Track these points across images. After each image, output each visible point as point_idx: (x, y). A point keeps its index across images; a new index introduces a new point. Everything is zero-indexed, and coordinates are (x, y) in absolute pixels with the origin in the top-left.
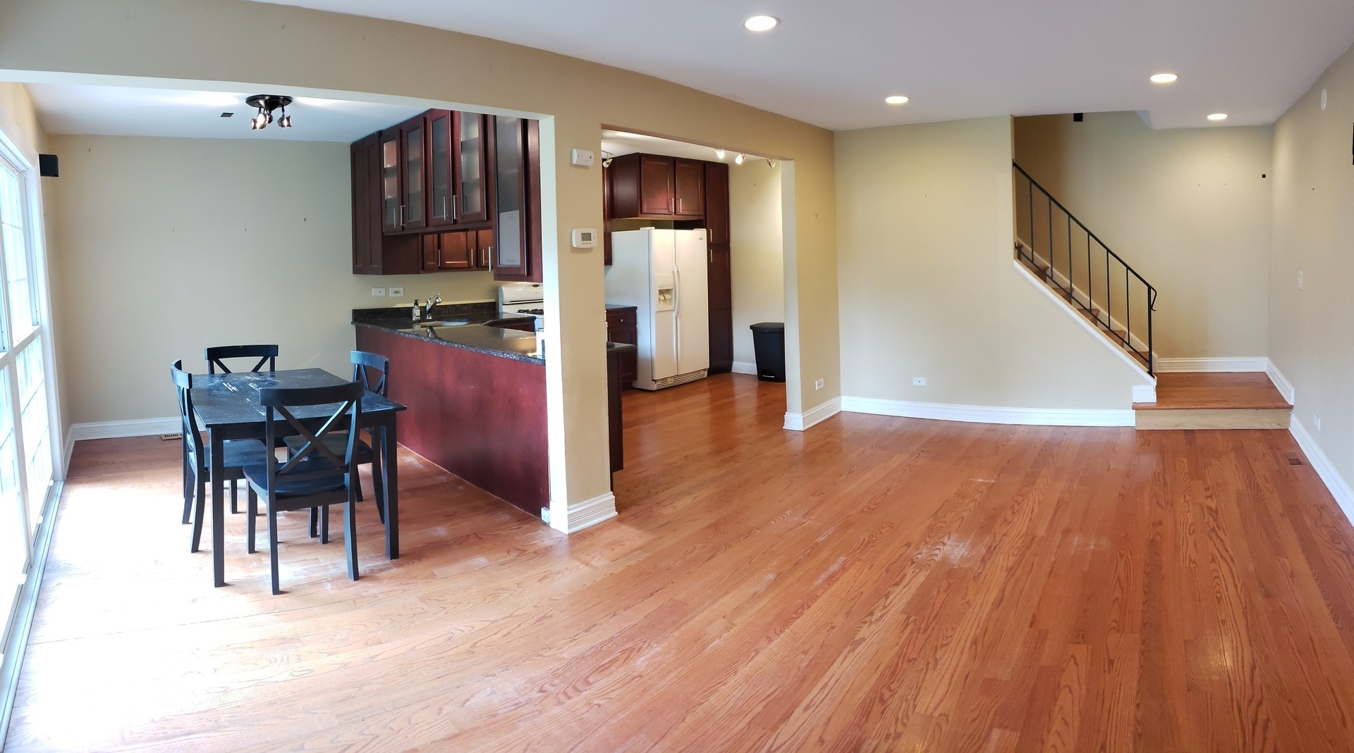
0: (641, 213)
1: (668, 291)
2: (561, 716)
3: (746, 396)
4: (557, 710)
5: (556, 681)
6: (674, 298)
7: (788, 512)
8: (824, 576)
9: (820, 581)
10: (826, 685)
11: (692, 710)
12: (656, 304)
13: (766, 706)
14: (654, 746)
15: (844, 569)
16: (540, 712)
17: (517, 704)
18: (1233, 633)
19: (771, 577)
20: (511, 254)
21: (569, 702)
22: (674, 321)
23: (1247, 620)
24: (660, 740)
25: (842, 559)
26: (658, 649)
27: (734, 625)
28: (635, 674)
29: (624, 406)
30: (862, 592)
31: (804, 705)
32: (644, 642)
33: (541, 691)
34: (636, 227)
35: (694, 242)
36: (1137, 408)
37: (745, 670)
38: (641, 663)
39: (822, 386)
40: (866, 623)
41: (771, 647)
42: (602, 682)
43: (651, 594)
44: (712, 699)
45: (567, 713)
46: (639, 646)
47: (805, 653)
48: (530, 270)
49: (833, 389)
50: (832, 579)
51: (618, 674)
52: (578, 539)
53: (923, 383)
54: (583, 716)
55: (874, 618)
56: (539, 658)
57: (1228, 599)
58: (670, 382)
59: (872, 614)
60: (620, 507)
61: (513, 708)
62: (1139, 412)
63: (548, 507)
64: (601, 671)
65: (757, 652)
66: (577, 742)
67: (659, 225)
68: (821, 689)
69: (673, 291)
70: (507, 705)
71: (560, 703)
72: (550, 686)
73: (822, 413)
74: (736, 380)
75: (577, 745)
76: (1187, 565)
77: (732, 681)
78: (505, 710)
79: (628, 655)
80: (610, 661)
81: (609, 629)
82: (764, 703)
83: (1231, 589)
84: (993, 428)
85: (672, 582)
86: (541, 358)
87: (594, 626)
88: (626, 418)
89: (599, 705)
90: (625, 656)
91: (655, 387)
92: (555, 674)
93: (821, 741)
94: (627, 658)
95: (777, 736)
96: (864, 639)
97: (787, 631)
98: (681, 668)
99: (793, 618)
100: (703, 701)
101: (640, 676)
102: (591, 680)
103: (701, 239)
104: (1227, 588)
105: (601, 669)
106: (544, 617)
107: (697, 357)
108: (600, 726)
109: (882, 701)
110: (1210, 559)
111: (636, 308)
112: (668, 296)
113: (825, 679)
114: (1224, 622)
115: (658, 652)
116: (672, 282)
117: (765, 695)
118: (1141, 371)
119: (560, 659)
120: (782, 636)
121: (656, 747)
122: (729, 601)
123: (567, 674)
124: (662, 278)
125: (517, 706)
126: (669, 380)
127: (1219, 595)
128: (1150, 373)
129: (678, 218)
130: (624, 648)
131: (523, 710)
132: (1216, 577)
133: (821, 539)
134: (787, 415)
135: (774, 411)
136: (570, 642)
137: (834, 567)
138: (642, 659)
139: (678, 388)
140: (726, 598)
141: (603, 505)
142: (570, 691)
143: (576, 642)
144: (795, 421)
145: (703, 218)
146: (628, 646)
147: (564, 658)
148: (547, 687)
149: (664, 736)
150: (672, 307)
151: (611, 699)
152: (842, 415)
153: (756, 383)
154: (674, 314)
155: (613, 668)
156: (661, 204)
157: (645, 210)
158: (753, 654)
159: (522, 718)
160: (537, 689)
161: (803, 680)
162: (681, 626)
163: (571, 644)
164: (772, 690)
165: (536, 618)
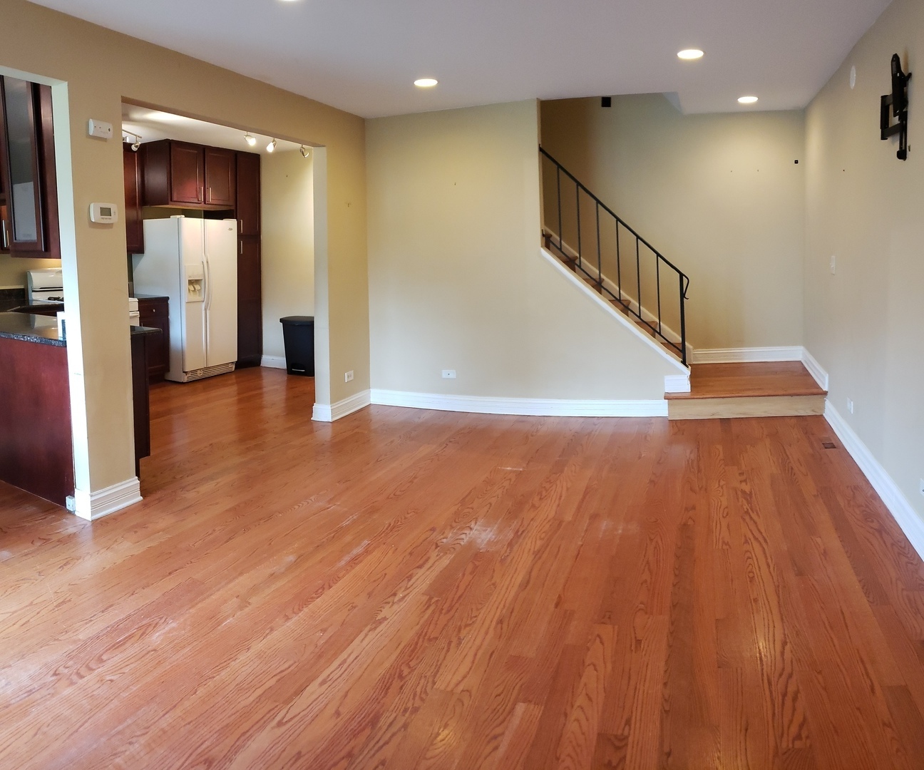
0: (171, 200)
1: (197, 282)
2: (72, 696)
3: (274, 390)
4: (68, 691)
5: (71, 663)
6: (203, 288)
7: (312, 498)
8: (347, 558)
9: (343, 563)
10: (345, 661)
11: (204, 683)
12: (186, 296)
13: (279, 680)
14: (164, 715)
15: (367, 552)
16: (53, 695)
17: (31, 691)
18: (764, 610)
19: (291, 558)
20: (27, 229)
21: (81, 681)
22: (203, 312)
23: (779, 597)
24: (171, 709)
25: (366, 542)
26: (174, 625)
27: (249, 603)
28: (150, 648)
29: (151, 397)
30: (386, 574)
31: (320, 679)
32: (161, 618)
33: (55, 674)
34: (166, 214)
35: (223, 233)
36: (668, 397)
37: (258, 646)
38: (156, 638)
39: (351, 378)
40: (388, 603)
41: (288, 624)
42: (117, 658)
43: (170, 574)
44: (223, 673)
45: (79, 692)
46: (155, 622)
47: (324, 631)
48: (48, 245)
49: (362, 381)
50: (355, 561)
51: (132, 650)
52: (100, 524)
53: (453, 375)
54: (94, 693)
55: (397, 599)
56: (56, 642)
57: (760, 579)
58: (200, 374)
59: (395, 594)
60: (144, 492)
61: (26, 695)
62: (671, 401)
63: (73, 495)
64: (118, 647)
65: (272, 630)
66: (88, 717)
67: (189, 214)
68: (340, 665)
69: (203, 281)
70: (20, 693)
71: (72, 683)
72: (63, 669)
73: (351, 405)
74: (264, 374)
75: (86, 722)
76: (720, 548)
77: (243, 657)
78: (18, 699)
79: (144, 631)
80: (126, 638)
81: (126, 607)
82: (278, 677)
83: (764, 567)
84: (522, 419)
85: (191, 562)
86: (62, 339)
87: (112, 606)
88: (153, 409)
89: (112, 681)
90: (141, 632)
91: (185, 379)
92: (70, 657)
93: (338, 713)
94: (142, 635)
95: (289, 709)
96: (385, 619)
97: (306, 610)
98: (195, 643)
99: (312, 598)
100: (215, 675)
101: (155, 650)
102: (104, 657)
103: (231, 229)
104: (759, 568)
105: (117, 646)
106: (64, 602)
107: (225, 350)
108: (112, 700)
109: (401, 677)
110: (743, 540)
111: (168, 298)
112: (197, 287)
113: (344, 655)
114: (756, 600)
115: (173, 628)
116: (201, 272)
117: (278, 671)
118: (675, 361)
119: (75, 642)
120: (300, 614)
121: (166, 716)
122: (243, 582)
123: (82, 655)
124: (192, 268)
125: (30, 692)
126: (199, 372)
127: (751, 575)
128: (684, 362)
129: (208, 208)
130: (140, 624)
131: (37, 696)
132: (749, 558)
133: (345, 523)
134: (316, 406)
135: (302, 403)
136: (86, 623)
137: (357, 550)
138: (157, 634)
139: (208, 380)
140: (241, 579)
141: (128, 491)
142: (83, 671)
143: (93, 622)
144: (323, 412)
145: (233, 208)
146: (144, 622)
147: (79, 640)
148: (62, 670)
149: (175, 706)
150: (200, 299)
151: (124, 673)
152: (372, 407)
153: (285, 377)
154: (203, 305)
155: (127, 645)
156: (193, 191)
157: (175, 199)
158: (267, 632)
159: (35, 704)
160: (52, 673)
161: (320, 656)
162: (197, 604)
163: (88, 625)
164: (286, 665)
165: (55, 604)
